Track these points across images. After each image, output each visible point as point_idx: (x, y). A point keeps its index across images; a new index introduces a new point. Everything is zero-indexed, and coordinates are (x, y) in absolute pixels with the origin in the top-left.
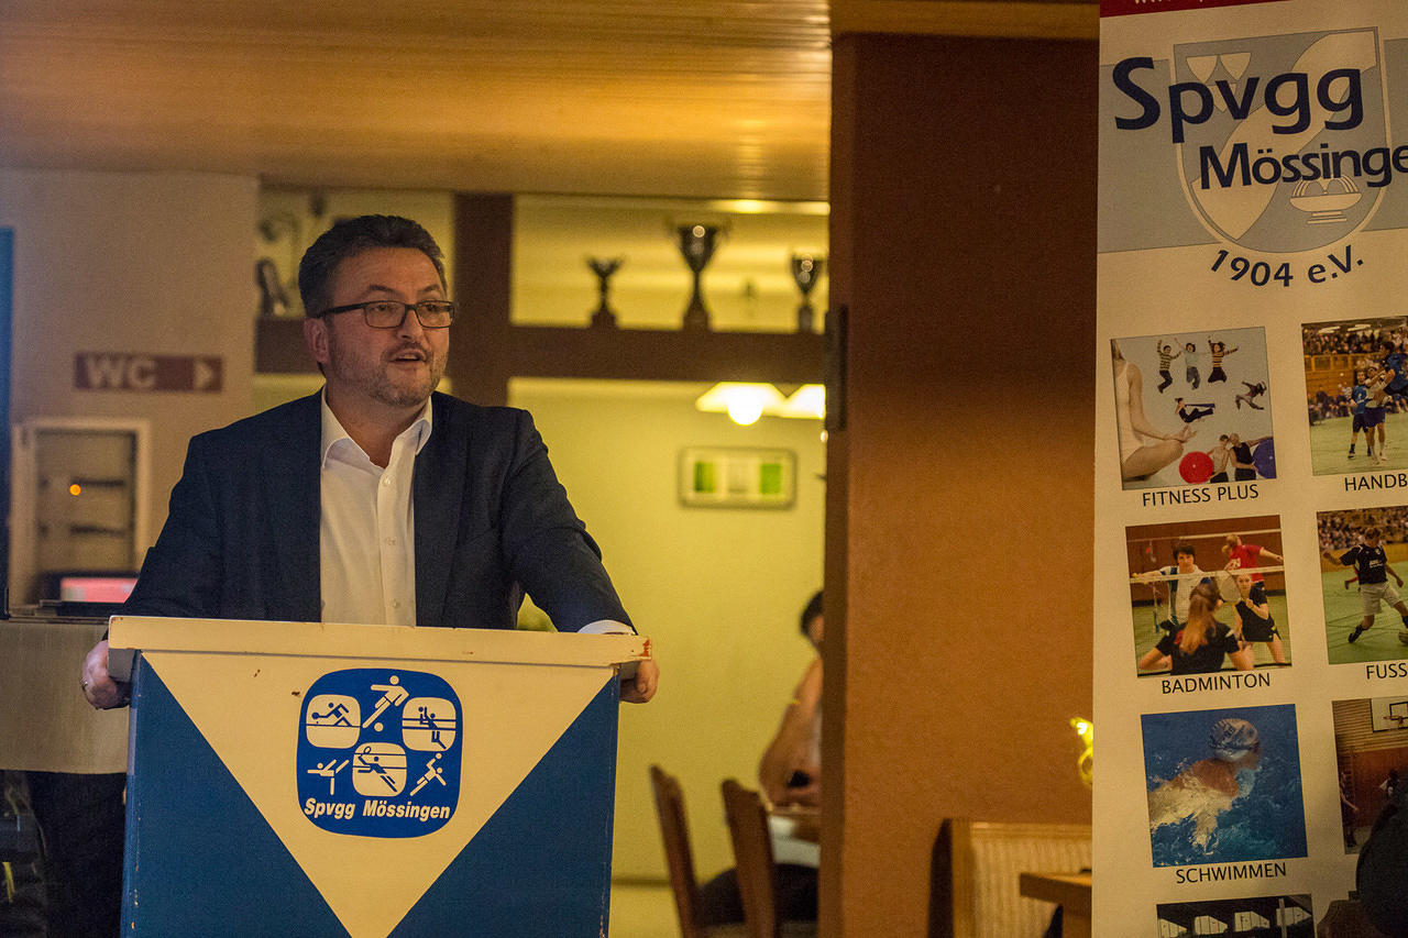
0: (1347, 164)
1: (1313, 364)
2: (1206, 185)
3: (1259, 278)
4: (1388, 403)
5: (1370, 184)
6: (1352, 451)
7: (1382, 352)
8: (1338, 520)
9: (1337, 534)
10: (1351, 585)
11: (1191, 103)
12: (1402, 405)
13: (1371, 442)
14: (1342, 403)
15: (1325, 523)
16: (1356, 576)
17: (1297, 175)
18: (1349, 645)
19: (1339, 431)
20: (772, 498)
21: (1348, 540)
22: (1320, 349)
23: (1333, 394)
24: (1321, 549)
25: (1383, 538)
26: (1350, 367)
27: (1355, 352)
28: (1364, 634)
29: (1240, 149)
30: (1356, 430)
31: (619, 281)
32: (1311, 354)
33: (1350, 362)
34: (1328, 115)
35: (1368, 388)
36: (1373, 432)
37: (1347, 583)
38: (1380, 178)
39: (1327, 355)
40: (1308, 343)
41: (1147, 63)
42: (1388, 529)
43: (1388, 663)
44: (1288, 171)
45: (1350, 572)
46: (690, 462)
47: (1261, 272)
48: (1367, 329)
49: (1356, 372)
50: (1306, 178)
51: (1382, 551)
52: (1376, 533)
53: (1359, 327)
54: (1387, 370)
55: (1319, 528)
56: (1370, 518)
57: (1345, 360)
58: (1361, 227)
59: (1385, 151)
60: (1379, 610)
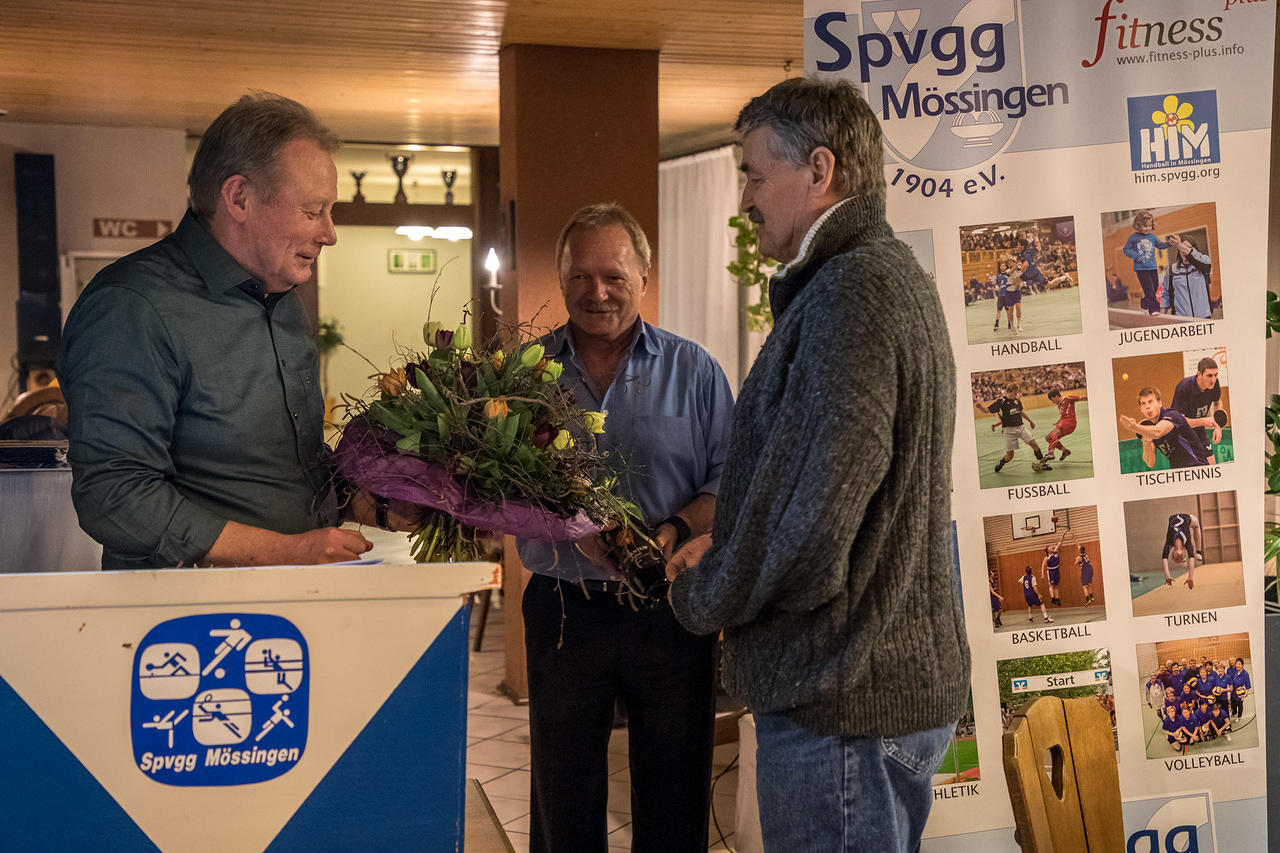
0: (993, 99)
1: (968, 259)
2: (886, 116)
3: (928, 192)
4: (1024, 288)
5: (1010, 116)
6: (997, 325)
7: (1019, 247)
8: (986, 379)
9: (986, 389)
10: (996, 428)
11: (875, 50)
12: (1033, 288)
13: (1011, 318)
14: (989, 288)
15: (977, 381)
16: (1000, 421)
17: (956, 109)
18: (995, 475)
19: (987, 309)
20: (426, 269)
21: (994, 394)
22: (973, 246)
23: (982, 281)
24: (974, 401)
25: (1020, 391)
26: (995, 260)
27: (998, 248)
28: (1006, 466)
29: (913, 88)
30: (1000, 309)
31: (365, 181)
32: (966, 250)
33: (995, 256)
34: (979, 61)
35: (1008, 275)
36: (1012, 310)
37: (994, 426)
38: (1017, 111)
39: (978, 250)
40: (964, 242)
41: (841, 17)
42: (1023, 385)
43: (1024, 487)
44: (949, 105)
45: (996, 419)
46: (393, 254)
47: (929, 185)
48: (1008, 230)
49: (999, 264)
50: (963, 111)
51: (1019, 402)
52: (1015, 388)
53: (1001, 228)
54: (1023, 261)
55: (973, 384)
56: (1011, 376)
57: (991, 254)
58: (1004, 149)
59: (1021, 89)
60: (1018, 447)
